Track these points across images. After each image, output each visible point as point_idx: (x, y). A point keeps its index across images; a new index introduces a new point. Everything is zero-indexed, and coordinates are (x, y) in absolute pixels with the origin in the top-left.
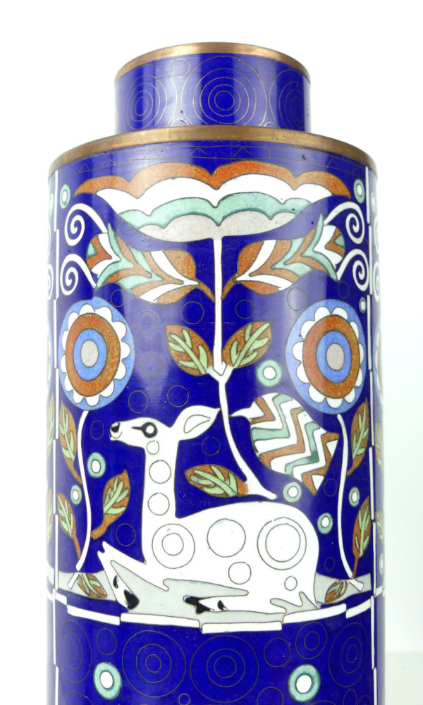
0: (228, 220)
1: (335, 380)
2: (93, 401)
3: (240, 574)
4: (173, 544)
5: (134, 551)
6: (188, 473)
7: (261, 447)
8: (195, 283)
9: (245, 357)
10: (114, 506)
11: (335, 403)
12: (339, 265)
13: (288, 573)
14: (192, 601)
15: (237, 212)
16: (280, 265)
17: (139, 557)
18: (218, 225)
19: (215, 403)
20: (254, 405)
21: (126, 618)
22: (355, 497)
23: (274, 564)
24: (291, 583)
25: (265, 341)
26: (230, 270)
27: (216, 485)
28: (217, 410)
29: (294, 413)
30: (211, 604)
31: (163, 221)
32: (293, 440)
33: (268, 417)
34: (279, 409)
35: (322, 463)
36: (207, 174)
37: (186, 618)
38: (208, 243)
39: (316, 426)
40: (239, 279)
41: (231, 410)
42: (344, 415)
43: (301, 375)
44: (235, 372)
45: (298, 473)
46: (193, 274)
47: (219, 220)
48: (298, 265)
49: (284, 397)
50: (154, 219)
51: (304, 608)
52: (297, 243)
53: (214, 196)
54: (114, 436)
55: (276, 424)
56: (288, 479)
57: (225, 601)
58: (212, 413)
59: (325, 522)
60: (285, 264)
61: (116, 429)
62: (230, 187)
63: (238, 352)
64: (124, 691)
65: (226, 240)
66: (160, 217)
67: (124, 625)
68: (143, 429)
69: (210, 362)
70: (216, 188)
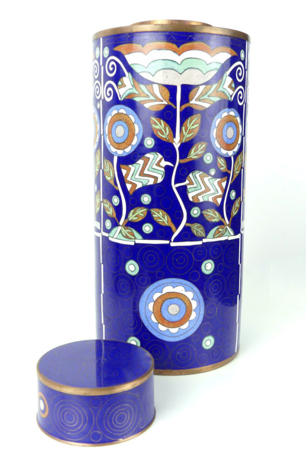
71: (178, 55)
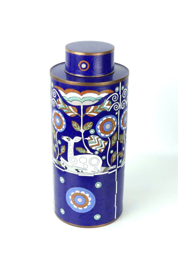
0: (84, 102)
1: (107, 131)
2: (59, 130)
3: (85, 166)
4: (73, 160)
5: (66, 159)
6: (76, 148)
7: (90, 145)
8: (77, 114)
9: (87, 128)
10: (63, 151)
11: (107, 135)
12: (109, 108)
13: (95, 167)
14: (77, 170)
15: (86, 101)
16: (95, 111)
17: (67, 161)
18: (82, 103)
19: (81, 136)
20: (89, 137)
21: (65, 170)
22: (112, 152)
23: (93, 165)
24: (96, 168)
25: (91, 126)
26: (84, 111)
27: (81, 151)
28: (81, 138)
29: (97, 139)
30: (80, 171)
31: (71, 101)
32: (97, 143)
33: (92, 139)
34: (94, 138)
35: (104, 147)
36: (79, 92)
37: (76, 173)
38: (80, 106)
39: (102, 140)
40: (86, 114)
41: (84, 138)
42: (110, 137)
43: (99, 131)
44: (85, 131)
45: (98, 149)
46: (77, 112)
47: (82, 102)
48: (99, 110)
49: (95, 136)
50: (69, 100)
51: (99, 172)
52: (99, 106)
53: (81, 97)
54: (62, 138)
55: (94, 141)
56: (96, 150)
57: (83, 171)
58: (80, 138)
59: (104, 158)
60: (96, 110)
61: (63, 137)
62: (84, 96)
63: (86, 127)
64: (65, 182)
65: (84, 106)
66: (71, 99)
67: (65, 172)
68: (68, 138)
69: (80, 129)
70: (82, 95)
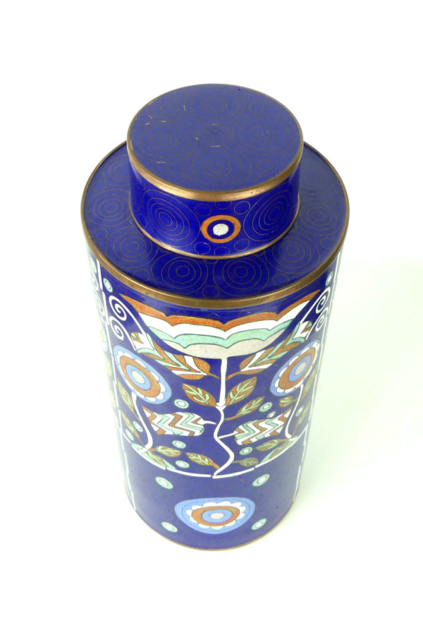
71: (222, 331)
